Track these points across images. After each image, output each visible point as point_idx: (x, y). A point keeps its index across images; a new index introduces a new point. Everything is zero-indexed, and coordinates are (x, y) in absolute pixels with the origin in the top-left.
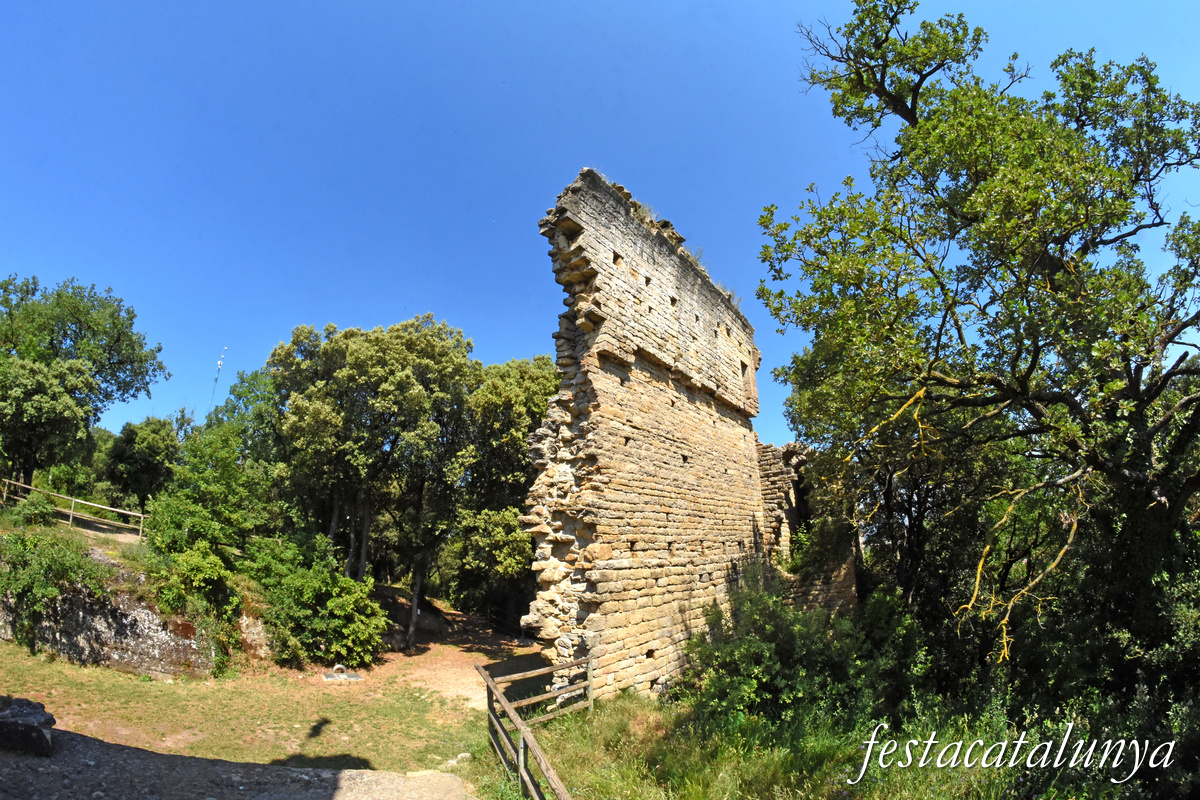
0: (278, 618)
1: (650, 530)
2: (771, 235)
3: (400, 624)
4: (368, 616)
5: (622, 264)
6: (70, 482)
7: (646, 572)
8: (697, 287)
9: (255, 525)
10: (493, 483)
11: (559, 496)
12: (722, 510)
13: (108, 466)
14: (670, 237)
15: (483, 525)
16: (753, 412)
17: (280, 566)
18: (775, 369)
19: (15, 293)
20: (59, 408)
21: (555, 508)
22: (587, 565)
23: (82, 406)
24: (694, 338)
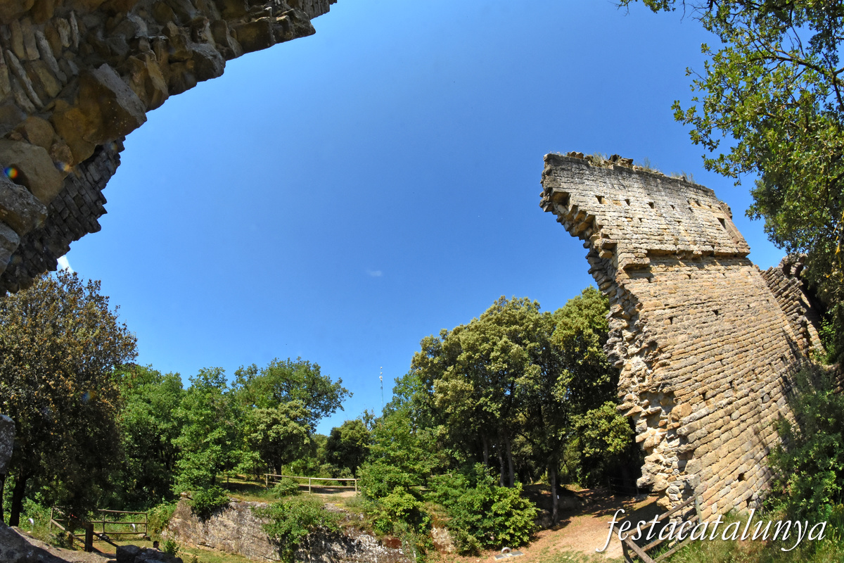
0: (458, 524)
1: (713, 378)
2: (689, 122)
3: (546, 509)
4: (522, 510)
5: (606, 201)
6: (305, 468)
7: (721, 413)
8: (660, 186)
9: (431, 469)
10: (587, 390)
11: (640, 381)
12: (759, 338)
13: (327, 455)
14: (623, 164)
15: (590, 422)
16: (745, 250)
17: (454, 491)
18: (747, 211)
19: (245, 375)
20: (290, 430)
21: (640, 391)
22: (676, 424)
23: (303, 425)
24: (679, 222)
